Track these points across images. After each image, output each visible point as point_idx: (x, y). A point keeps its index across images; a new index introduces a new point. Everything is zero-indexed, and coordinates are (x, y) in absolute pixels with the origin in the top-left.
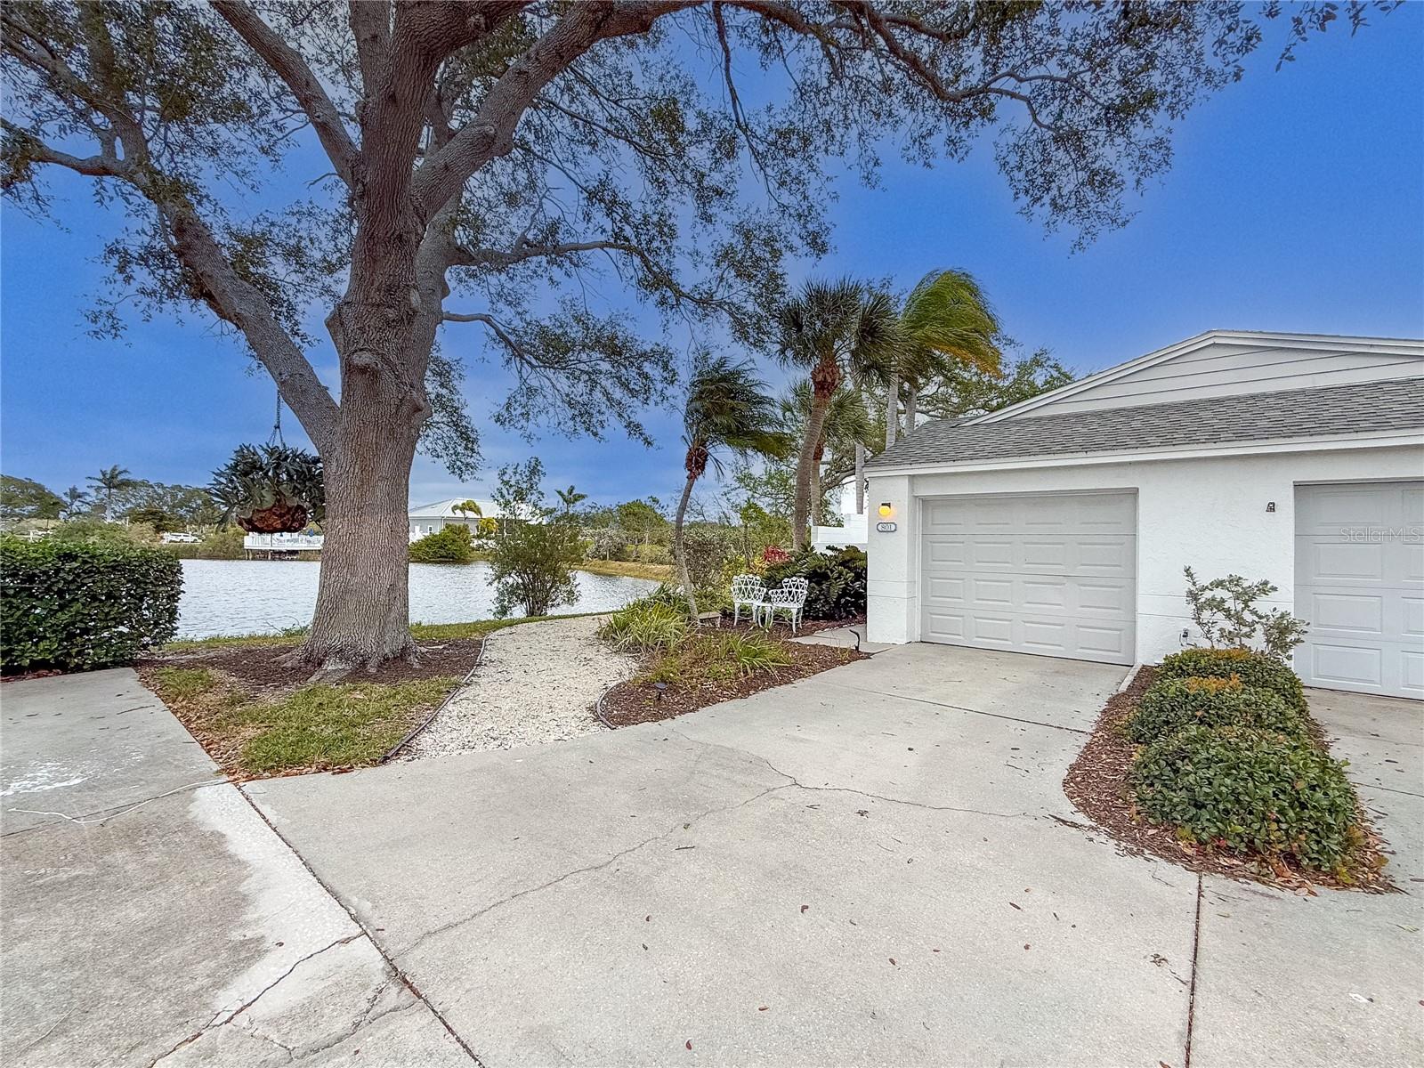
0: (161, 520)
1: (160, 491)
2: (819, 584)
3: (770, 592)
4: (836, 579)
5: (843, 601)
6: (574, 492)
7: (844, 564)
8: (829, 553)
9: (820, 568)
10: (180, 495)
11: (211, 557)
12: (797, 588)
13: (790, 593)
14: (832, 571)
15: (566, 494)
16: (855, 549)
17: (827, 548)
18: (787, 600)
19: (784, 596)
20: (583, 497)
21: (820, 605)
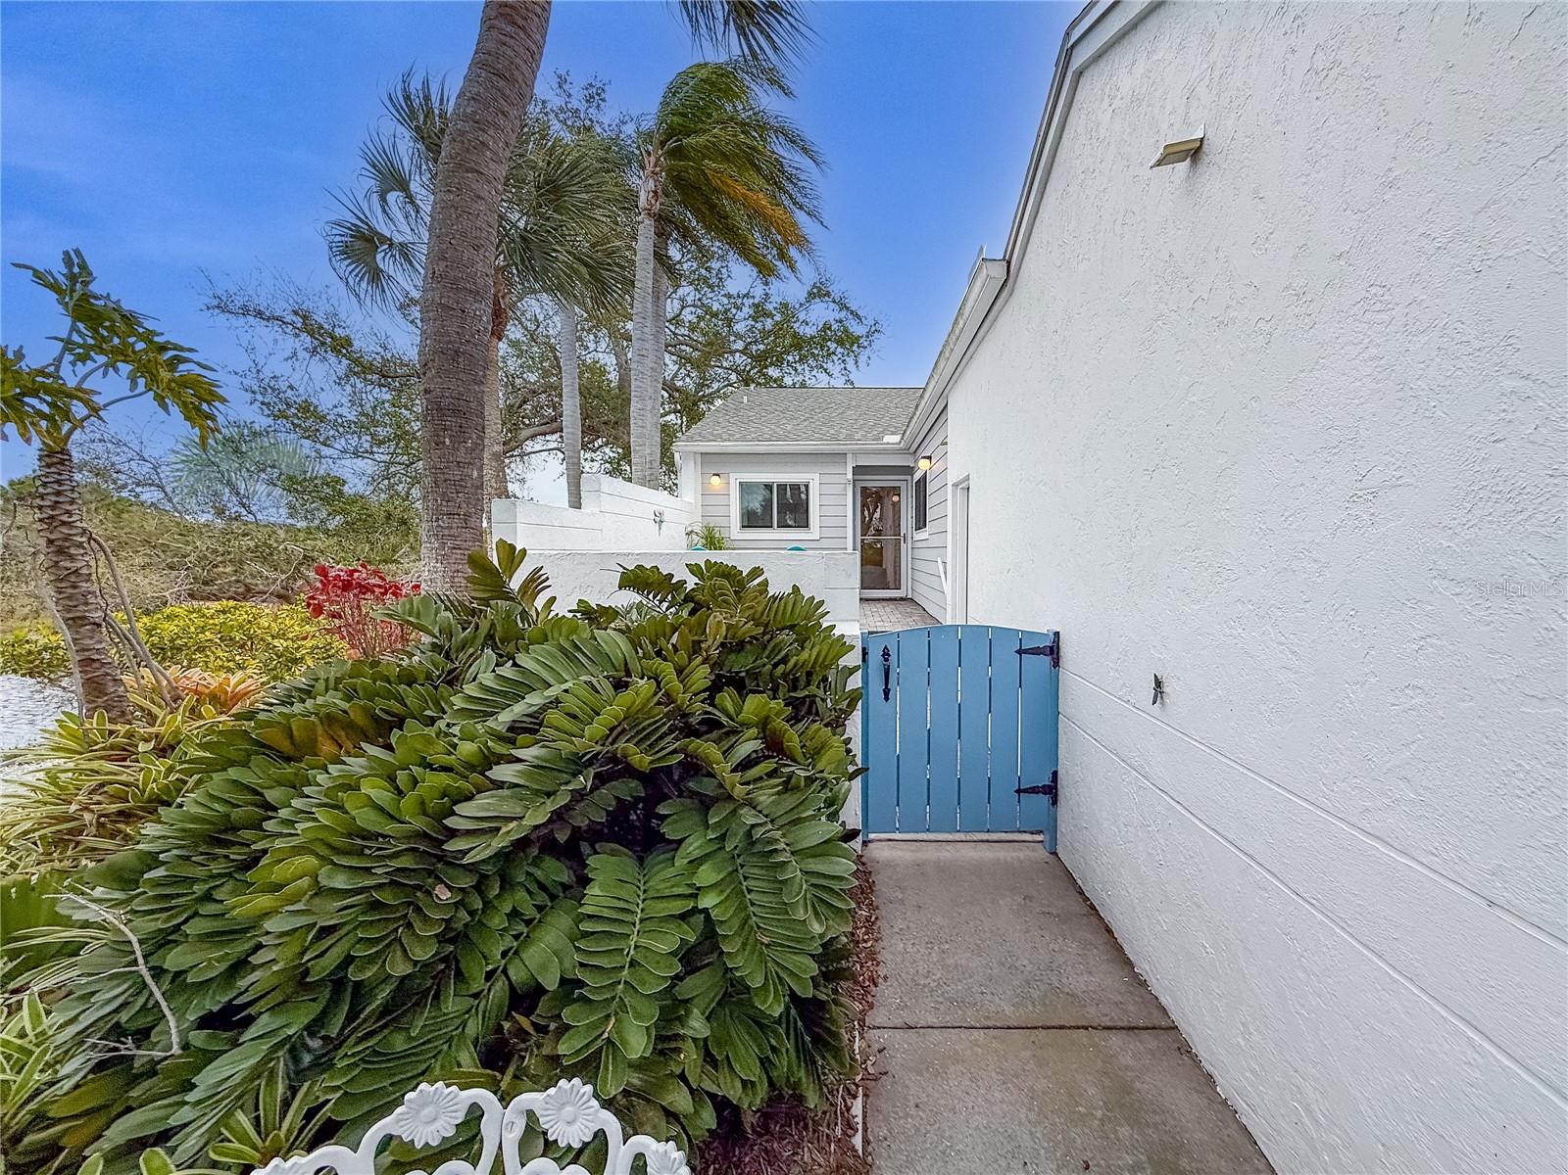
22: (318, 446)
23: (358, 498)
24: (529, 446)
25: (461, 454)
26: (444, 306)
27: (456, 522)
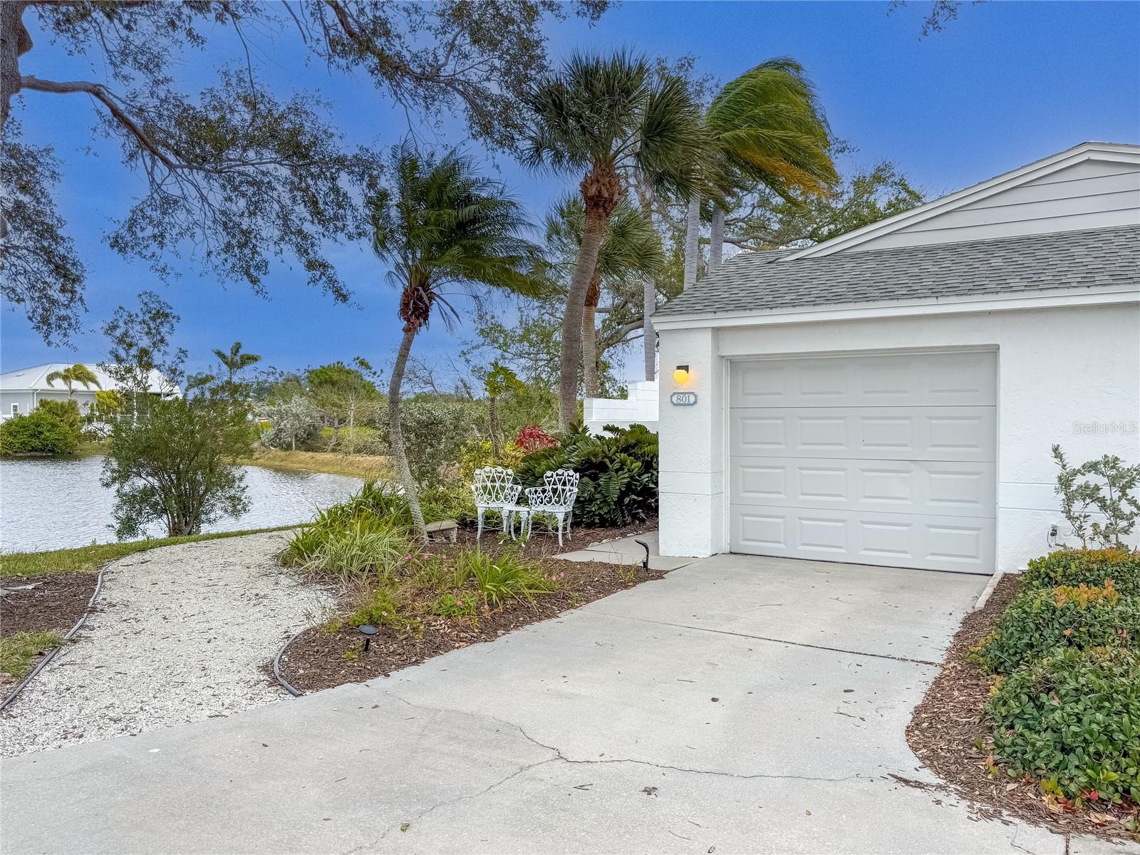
2: (594, 477)
3: (527, 491)
4: (617, 471)
5: (627, 500)
6: (242, 352)
7: (626, 449)
8: (608, 435)
9: (595, 455)
12: (564, 484)
13: (555, 491)
14: (612, 461)
15: (228, 354)
16: (643, 429)
17: (605, 429)
18: (551, 501)
19: (546, 497)
20: (255, 359)
21: (596, 507)
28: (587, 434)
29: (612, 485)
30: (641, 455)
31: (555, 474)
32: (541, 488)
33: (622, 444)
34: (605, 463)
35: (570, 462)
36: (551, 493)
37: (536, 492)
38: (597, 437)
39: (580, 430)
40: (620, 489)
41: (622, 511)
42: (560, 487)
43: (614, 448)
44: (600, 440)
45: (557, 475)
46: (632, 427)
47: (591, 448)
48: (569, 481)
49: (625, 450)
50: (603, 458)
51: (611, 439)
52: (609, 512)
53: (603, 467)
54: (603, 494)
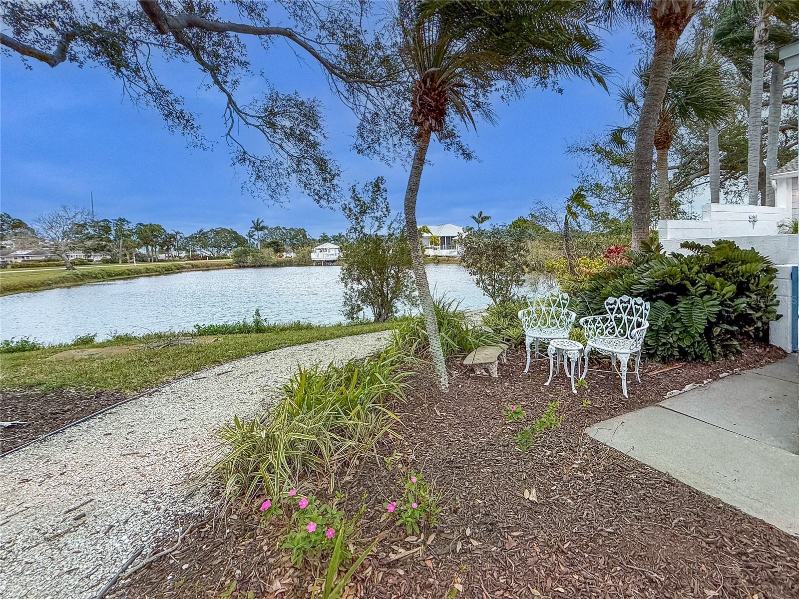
0: (278, 246)
1: (285, 231)
2: (672, 301)
3: (582, 320)
4: (702, 296)
5: (717, 331)
6: (482, 216)
8: (687, 253)
9: (672, 276)
10: (293, 233)
11: (299, 265)
12: (631, 313)
13: (619, 321)
14: (693, 283)
15: (477, 217)
16: (731, 245)
17: (683, 246)
18: (614, 332)
19: (607, 327)
20: (487, 218)
21: (675, 338)
22: (601, 200)
23: (614, 220)
24: (695, 183)
25: (643, 211)
26: (639, 170)
27: (641, 231)
28: (662, 252)
29: (696, 312)
30: (733, 274)
31: (618, 301)
32: (601, 317)
33: (706, 262)
34: (685, 285)
35: (641, 283)
36: (614, 323)
37: (594, 320)
38: (673, 254)
39: (653, 248)
40: (707, 319)
41: (711, 346)
42: (625, 317)
43: (696, 268)
44: (677, 258)
45: (622, 302)
46: (718, 243)
47: (667, 269)
48: (637, 310)
49: (710, 269)
50: (682, 280)
51: (691, 257)
52: (693, 345)
53: (682, 290)
54: (682, 323)
